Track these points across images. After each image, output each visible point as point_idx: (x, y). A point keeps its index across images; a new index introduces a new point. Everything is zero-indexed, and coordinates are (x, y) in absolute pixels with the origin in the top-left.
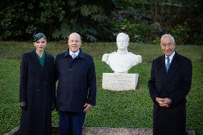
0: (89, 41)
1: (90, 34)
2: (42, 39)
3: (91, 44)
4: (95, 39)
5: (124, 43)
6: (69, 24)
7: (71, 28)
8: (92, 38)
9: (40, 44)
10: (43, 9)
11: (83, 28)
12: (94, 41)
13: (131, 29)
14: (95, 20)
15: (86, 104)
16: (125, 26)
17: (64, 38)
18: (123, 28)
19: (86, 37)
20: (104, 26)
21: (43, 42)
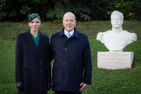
0: (83, 20)
1: (84, 13)
2: (36, 20)
3: (85, 23)
4: (89, 18)
5: (119, 21)
6: (63, 3)
7: (65, 8)
8: (86, 17)
9: (34, 24)
11: (76, 7)
12: (88, 20)
13: (125, 7)
15: (82, 83)
16: (119, 4)
17: (59, 18)
18: (117, 6)
19: (80, 16)
20: (98, 4)
21: (37, 22)
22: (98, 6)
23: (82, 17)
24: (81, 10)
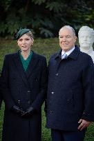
0: (43, 37)
1: (45, 27)
3: (46, 40)
4: (51, 34)
6: (18, 14)
8: (47, 32)
12: (49, 37)
14: (51, 9)
16: (90, 17)
17: (12, 33)
18: (88, 19)
19: (40, 31)
20: (63, 17)
21: (27, 40)
22: (62, 19)
23: (41, 32)
24: (41, 24)
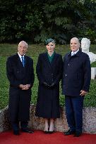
6: (47, 31)
7: (48, 34)
10: (27, 21)
11: (56, 34)
12: (64, 44)
13: (92, 35)
14: (65, 28)
18: (86, 34)
21: (52, 45)
22: (72, 34)
23: (60, 41)
